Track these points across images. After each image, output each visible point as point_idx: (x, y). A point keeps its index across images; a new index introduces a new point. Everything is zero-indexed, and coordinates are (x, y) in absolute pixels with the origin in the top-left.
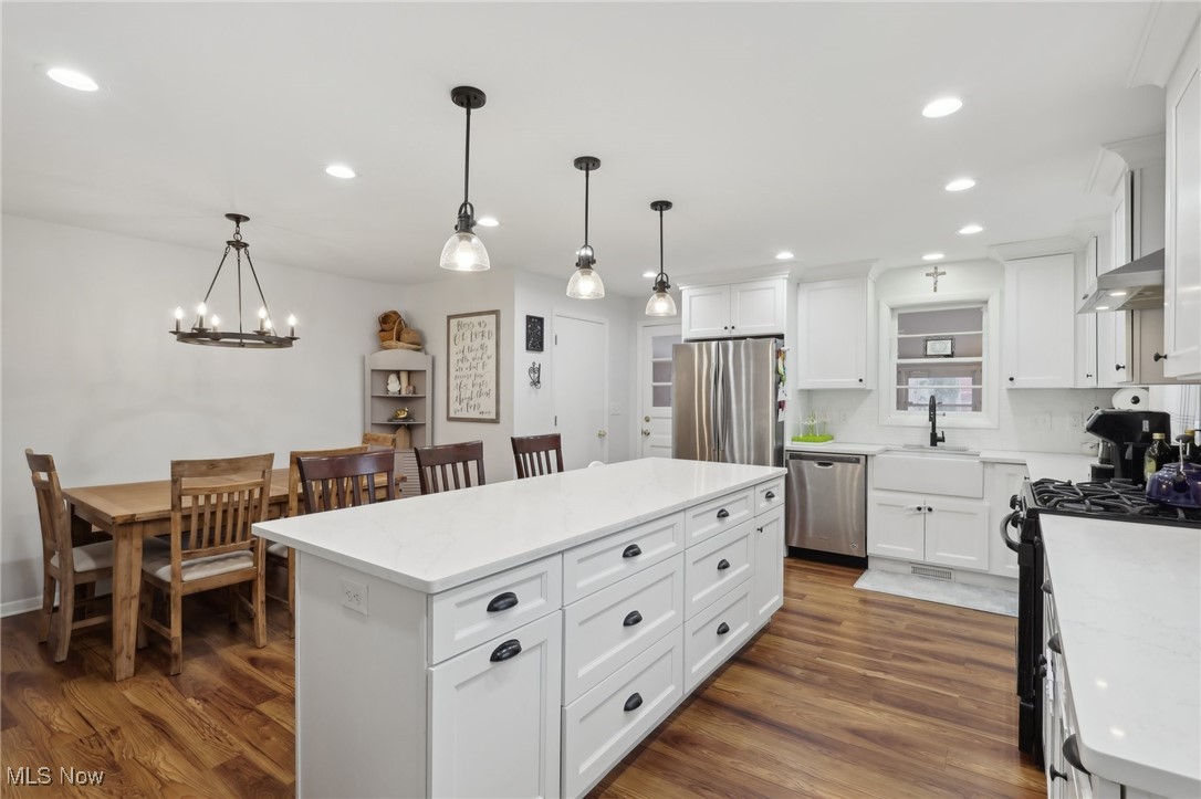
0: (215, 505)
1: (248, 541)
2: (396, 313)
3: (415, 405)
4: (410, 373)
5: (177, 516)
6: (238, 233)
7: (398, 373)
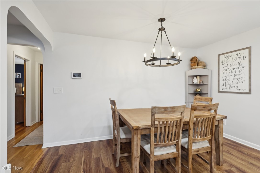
0: (166, 124)
1: (176, 141)
2: (196, 57)
3: (203, 87)
4: (200, 76)
5: (153, 129)
6: (162, 26)
7: (196, 76)
